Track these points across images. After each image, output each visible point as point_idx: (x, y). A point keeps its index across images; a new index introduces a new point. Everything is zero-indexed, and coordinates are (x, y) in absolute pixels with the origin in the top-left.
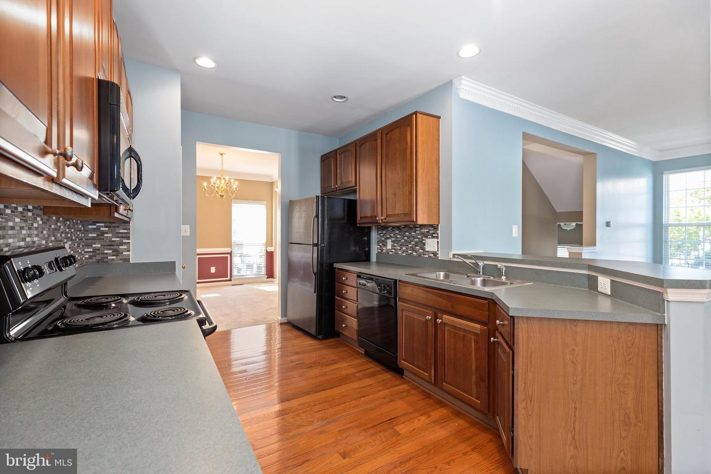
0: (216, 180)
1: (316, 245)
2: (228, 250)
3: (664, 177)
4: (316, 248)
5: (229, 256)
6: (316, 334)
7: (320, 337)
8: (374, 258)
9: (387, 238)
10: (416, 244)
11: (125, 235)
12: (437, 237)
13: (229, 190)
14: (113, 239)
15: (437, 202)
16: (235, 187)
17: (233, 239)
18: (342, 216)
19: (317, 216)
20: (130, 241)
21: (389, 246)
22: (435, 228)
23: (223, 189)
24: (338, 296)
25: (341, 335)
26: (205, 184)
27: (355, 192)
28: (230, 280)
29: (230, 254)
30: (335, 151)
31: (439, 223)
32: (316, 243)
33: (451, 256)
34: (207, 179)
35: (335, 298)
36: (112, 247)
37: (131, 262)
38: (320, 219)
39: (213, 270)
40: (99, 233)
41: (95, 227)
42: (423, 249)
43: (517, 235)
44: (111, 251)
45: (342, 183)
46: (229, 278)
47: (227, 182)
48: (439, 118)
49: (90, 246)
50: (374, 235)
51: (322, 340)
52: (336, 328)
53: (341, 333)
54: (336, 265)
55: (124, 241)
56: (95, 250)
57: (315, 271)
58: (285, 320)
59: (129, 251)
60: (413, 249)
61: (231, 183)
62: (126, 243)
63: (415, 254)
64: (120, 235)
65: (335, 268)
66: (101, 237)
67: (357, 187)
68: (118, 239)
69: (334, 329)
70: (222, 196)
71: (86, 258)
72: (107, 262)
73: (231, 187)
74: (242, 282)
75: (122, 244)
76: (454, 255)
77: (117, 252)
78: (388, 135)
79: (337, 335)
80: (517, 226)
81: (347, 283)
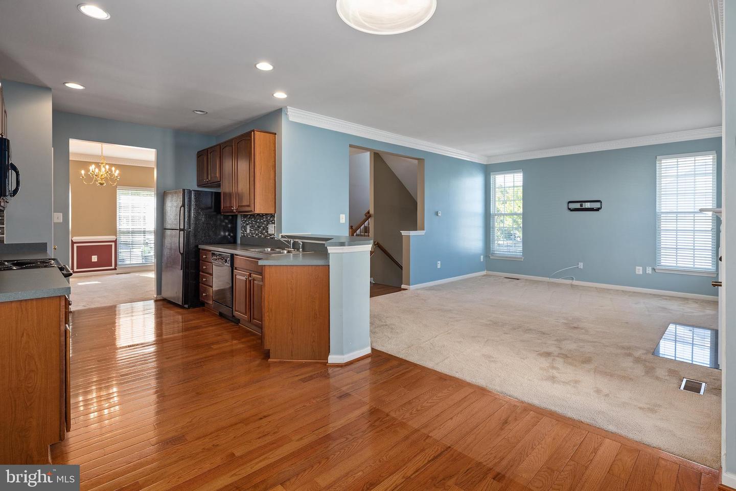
0: (95, 169)
1: (183, 230)
2: (112, 238)
3: (491, 177)
4: (182, 233)
5: (113, 244)
6: (182, 304)
7: (186, 306)
8: (239, 241)
9: (247, 224)
10: (264, 229)
12: (274, 223)
13: (110, 178)
15: (274, 197)
16: (116, 175)
17: (118, 227)
18: (210, 206)
19: (183, 205)
20: (4, 226)
21: (248, 231)
22: (272, 216)
23: (103, 177)
24: (203, 272)
25: (206, 304)
26: (83, 172)
27: (219, 186)
28: (115, 269)
29: (115, 242)
30: (207, 150)
31: (275, 213)
32: (183, 228)
33: (280, 237)
34: (85, 165)
35: (199, 274)
37: (5, 243)
38: (186, 210)
39: (95, 259)
42: (267, 232)
43: (344, 222)
45: (211, 178)
46: (113, 267)
47: (107, 170)
48: (275, 134)
50: (240, 222)
51: (189, 308)
52: (201, 298)
53: (207, 303)
54: (201, 247)
57: (182, 252)
58: (159, 297)
60: (262, 233)
61: (112, 171)
63: (262, 236)
65: (200, 249)
67: (221, 182)
69: (199, 300)
70: (102, 184)
73: (111, 175)
74: (127, 270)
76: (282, 237)
78: (239, 144)
79: (203, 304)
80: (344, 215)
81: (206, 260)
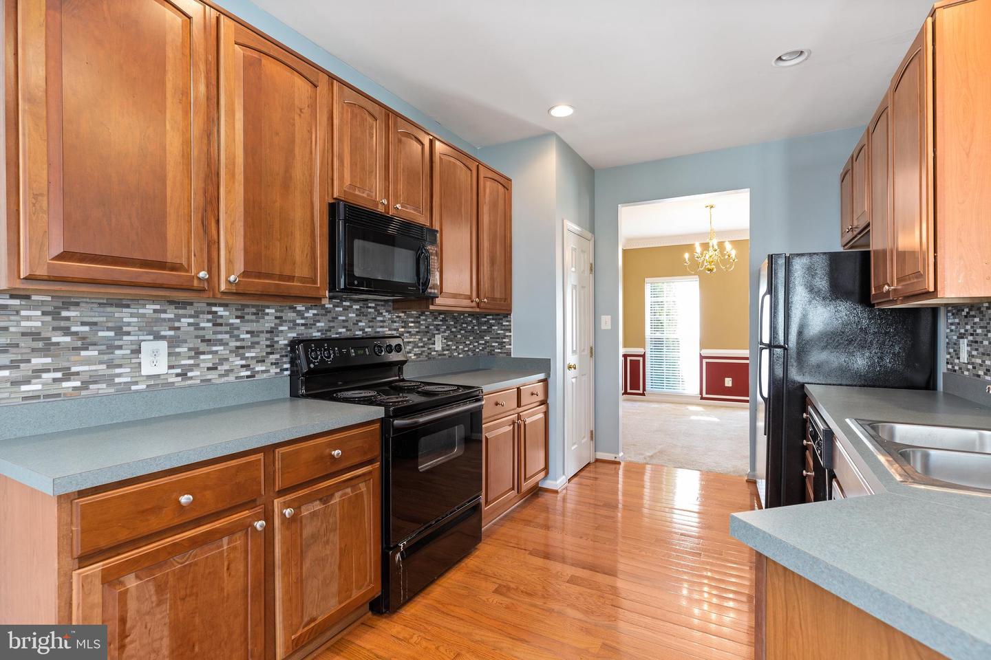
1: (769, 346)
4: (766, 352)
5: (641, 359)
11: (507, 328)
14: (499, 332)
19: (769, 291)
20: (511, 334)
29: (643, 356)
32: (767, 342)
36: (498, 340)
37: (512, 356)
38: (775, 301)
40: (489, 326)
41: (486, 319)
44: (497, 344)
49: (482, 338)
50: (943, 329)
55: (507, 334)
56: (486, 342)
57: (765, 395)
59: (510, 345)
62: (507, 336)
64: (503, 328)
66: (490, 330)
68: (502, 332)
71: (480, 350)
72: (494, 355)
75: (505, 337)
77: (502, 345)
